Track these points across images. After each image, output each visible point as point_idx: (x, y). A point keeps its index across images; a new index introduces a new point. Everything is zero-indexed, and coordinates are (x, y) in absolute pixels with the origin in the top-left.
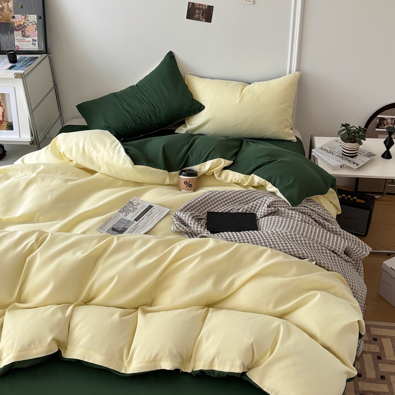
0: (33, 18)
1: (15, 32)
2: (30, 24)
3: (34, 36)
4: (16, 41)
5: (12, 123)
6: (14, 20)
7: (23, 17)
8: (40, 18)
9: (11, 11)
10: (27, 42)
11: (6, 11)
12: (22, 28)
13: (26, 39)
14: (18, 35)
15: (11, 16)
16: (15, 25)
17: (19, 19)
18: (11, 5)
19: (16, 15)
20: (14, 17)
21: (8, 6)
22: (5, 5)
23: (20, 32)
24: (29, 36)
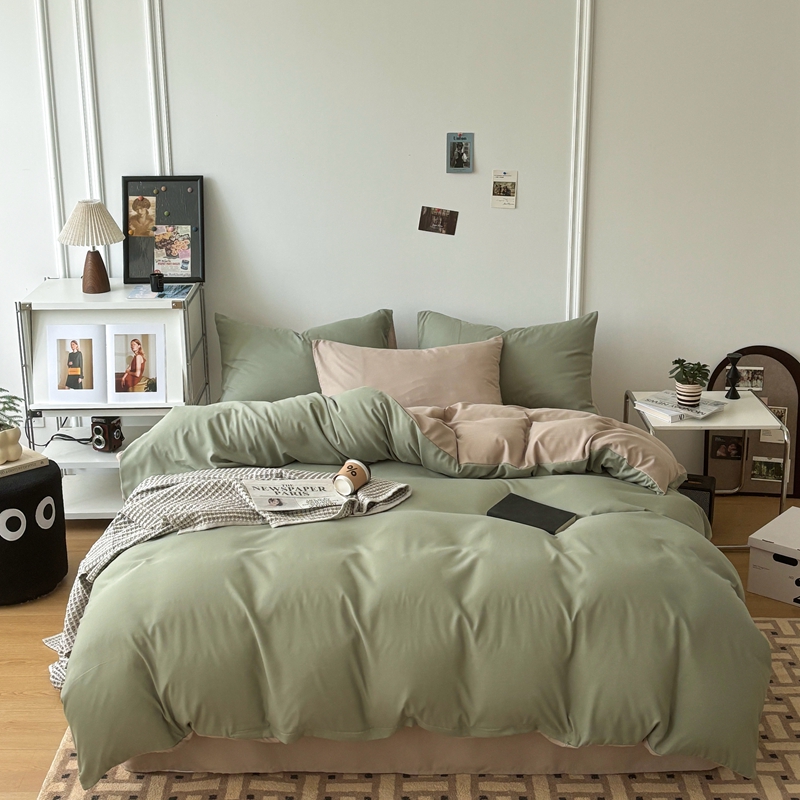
0: (185, 230)
1: (156, 250)
2: (180, 239)
3: (186, 256)
4: (156, 264)
5: (156, 380)
6: (155, 233)
7: (170, 228)
8: (197, 229)
9: (152, 220)
10: (174, 265)
11: (143, 220)
12: (167, 244)
13: (173, 261)
14: (159, 255)
15: (151, 226)
16: (157, 240)
17: (164, 231)
18: (152, 211)
19: (158, 226)
20: (155, 229)
21: (147, 212)
22: (143, 212)
23: (164, 250)
24: (177, 256)
